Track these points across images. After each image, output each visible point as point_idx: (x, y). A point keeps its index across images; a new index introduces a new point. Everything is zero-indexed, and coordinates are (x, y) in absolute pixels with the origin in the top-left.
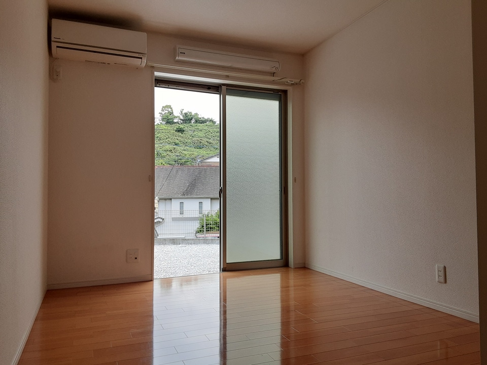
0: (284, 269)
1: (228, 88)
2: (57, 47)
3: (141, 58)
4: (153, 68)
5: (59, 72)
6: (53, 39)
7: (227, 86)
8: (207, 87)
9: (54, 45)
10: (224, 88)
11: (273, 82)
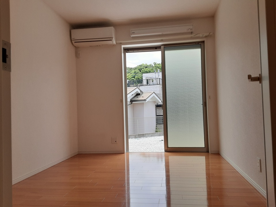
0: (206, 154)
1: (165, 46)
2: (75, 42)
3: (111, 40)
4: (121, 44)
5: (79, 53)
6: (72, 39)
7: (165, 45)
8: (155, 48)
9: (73, 42)
10: (162, 47)
11: (192, 38)
